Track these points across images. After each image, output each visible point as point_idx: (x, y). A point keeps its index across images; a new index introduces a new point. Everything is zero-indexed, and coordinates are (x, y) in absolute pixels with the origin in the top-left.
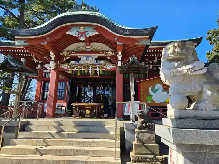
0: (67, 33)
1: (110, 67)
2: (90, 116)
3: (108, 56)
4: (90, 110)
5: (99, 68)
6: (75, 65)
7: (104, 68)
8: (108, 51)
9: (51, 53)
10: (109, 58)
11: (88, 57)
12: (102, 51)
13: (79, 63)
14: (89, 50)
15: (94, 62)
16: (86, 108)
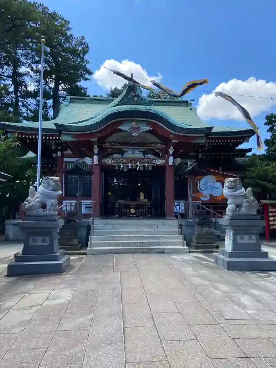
0: (118, 128)
1: (159, 162)
2: (135, 216)
3: (157, 149)
4: (136, 209)
5: (147, 163)
6: (120, 159)
7: (154, 163)
8: (157, 143)
9: (95, 146)
10: (157, 151)
11: (134, 150)
12: (150, 143)
13: (124, 156)
14: (134, 141)
15: (141, 156)
16: (131, 207)
